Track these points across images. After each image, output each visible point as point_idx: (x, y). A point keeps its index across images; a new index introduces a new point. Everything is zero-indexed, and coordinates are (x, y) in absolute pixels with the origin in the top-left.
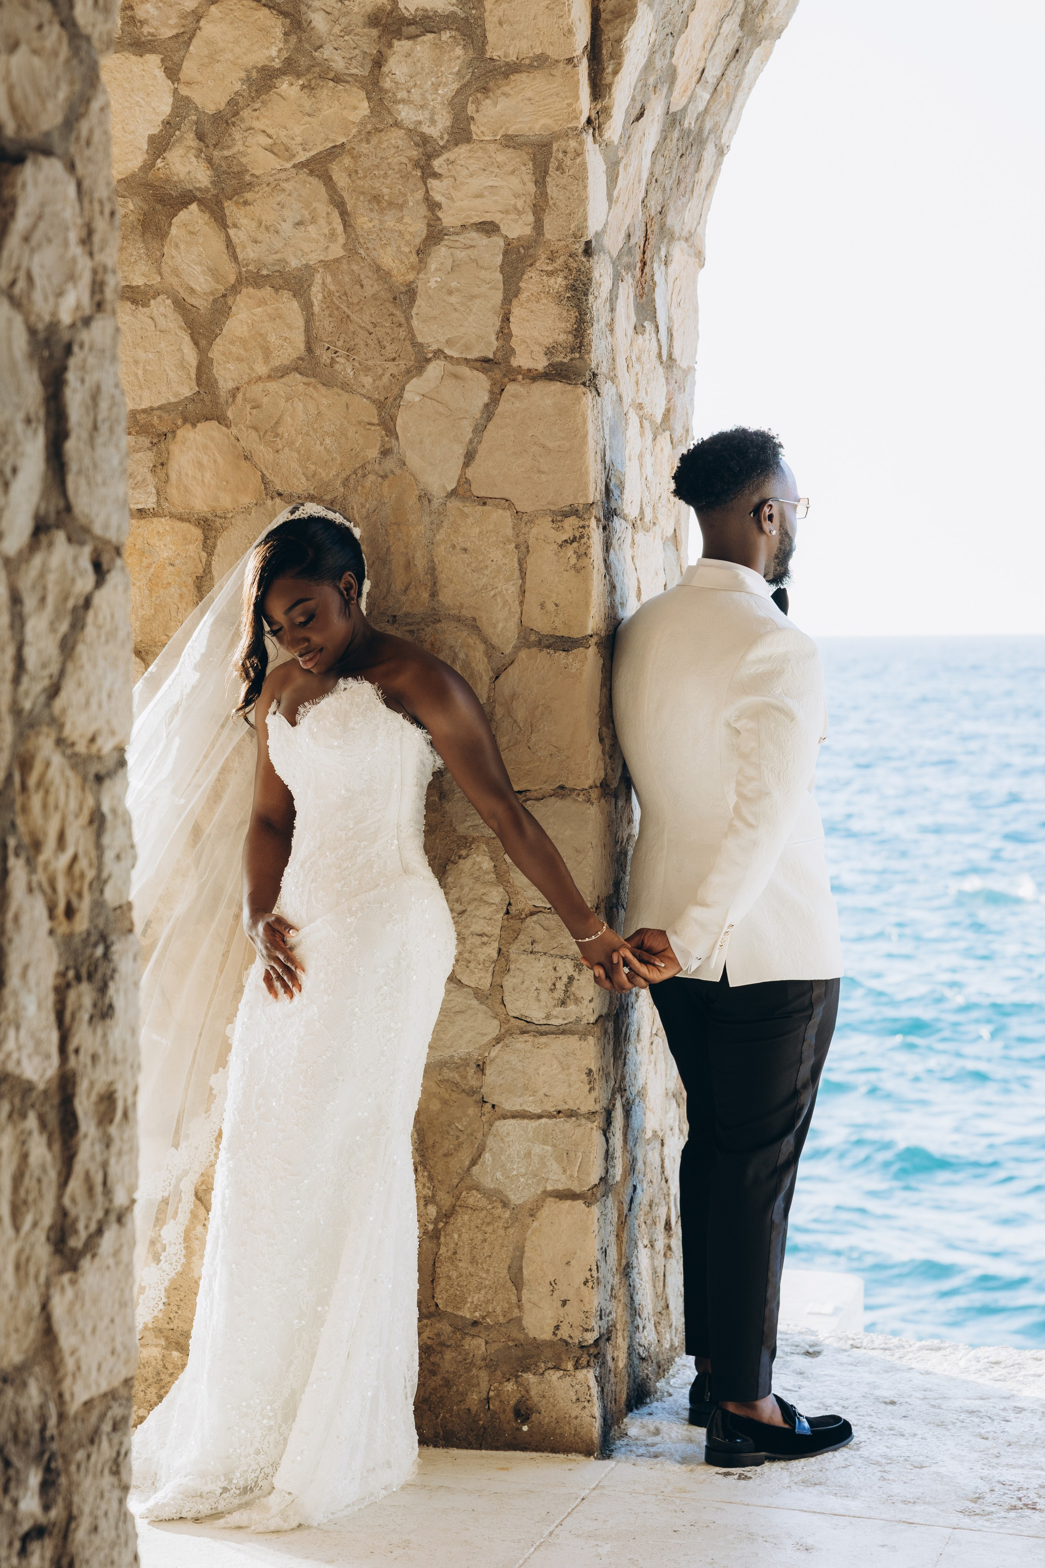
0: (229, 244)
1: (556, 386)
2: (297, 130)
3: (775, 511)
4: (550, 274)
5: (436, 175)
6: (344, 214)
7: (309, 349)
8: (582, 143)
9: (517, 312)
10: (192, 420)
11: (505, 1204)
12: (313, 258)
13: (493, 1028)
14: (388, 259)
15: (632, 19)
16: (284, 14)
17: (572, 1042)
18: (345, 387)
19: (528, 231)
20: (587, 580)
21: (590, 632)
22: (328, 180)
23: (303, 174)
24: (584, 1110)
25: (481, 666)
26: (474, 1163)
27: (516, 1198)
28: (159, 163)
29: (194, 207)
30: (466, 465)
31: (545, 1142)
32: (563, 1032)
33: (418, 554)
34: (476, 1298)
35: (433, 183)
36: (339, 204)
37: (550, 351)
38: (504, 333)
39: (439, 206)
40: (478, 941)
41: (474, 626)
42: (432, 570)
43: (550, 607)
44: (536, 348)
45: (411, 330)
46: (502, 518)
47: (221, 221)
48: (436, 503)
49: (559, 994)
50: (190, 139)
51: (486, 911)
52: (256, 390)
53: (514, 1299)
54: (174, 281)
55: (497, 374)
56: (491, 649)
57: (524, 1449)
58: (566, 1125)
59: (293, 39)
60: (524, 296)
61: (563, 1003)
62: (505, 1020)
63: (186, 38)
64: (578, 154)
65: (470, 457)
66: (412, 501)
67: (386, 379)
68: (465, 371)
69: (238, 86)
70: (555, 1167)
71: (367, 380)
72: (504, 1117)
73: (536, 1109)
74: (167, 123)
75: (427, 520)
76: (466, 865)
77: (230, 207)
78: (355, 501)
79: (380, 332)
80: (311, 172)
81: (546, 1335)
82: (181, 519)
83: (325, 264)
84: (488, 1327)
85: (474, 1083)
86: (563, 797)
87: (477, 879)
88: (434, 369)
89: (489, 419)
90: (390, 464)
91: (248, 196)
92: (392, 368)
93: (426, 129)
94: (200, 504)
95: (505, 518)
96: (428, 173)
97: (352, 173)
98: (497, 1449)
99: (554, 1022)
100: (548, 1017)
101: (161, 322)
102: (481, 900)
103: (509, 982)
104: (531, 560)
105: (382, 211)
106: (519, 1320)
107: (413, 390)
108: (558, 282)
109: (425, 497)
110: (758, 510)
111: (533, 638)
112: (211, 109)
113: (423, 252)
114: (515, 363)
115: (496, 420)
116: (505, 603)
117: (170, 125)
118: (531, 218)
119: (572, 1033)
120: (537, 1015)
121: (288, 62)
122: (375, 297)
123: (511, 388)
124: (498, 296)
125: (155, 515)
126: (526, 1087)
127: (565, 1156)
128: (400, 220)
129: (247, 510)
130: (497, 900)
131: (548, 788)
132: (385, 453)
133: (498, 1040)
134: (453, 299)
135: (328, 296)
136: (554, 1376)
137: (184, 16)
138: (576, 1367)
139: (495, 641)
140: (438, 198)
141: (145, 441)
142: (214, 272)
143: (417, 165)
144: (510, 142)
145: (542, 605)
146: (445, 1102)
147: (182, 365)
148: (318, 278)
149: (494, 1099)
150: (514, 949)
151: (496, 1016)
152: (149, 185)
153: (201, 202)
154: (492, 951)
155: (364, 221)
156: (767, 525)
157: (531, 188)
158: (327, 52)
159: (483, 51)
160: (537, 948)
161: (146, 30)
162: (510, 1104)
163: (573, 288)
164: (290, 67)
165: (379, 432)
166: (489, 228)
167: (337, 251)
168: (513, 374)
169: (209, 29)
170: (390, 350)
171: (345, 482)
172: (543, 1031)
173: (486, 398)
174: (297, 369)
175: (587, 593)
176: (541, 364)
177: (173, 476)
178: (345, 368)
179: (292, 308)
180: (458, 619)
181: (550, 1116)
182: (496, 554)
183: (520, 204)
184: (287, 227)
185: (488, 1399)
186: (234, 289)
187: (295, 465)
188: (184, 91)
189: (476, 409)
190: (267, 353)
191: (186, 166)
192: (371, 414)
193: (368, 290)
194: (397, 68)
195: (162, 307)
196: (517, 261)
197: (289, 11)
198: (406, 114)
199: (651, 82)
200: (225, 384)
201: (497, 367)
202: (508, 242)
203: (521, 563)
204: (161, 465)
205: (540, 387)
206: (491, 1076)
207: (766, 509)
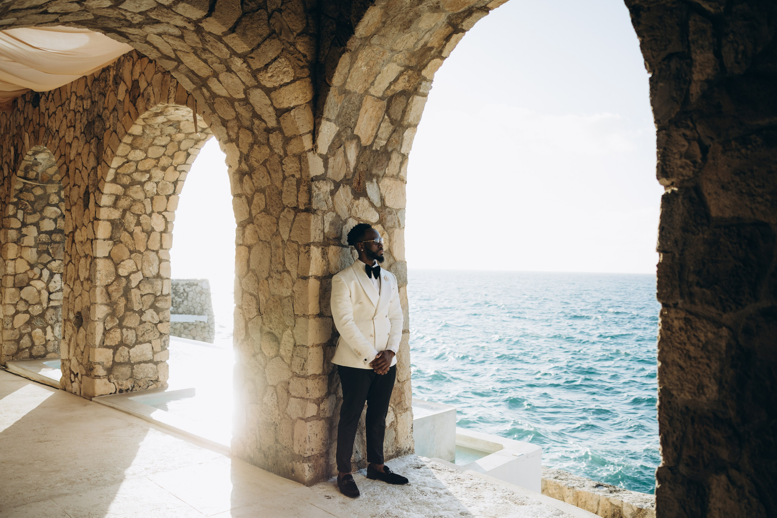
0: (253, 183)
1: (306, 213)
2: (259, 156)
4: (304, 186)
5: (284, 164)
6: (270, 174)
7: (266, 206)
8: (308, 154)
9: (299, 196)
10: (249, 223)
11: (291, 419)
12: (266, 185)
13: (291, 374)
14: (277, 184)
15: (321, 124)
16: (251, 131)
17: (304, 380)
18: (271, 215)
19: (300, 176)
20: (310, 262)
22: (266, 167)
24: (305, 397)
25: (291, 283)
26: (287, 407)
27: (293, 418)
28: (240, 166)
30: (290, 233)
31: (298, 404)
32: (303, 377)
33: (281, 255)
34: (285, 441)
35: (283, 166)
36: (269, 173)
38: (297, 201)
39: (284, 171)
40: (288, 352)
41: (290, 273)
43: (303, 269)
44: (303, 204)
45: (282, 201)
46: (296, 246)
47: (251, 178)
48: (285, 242)
49: (301, 367)
50: (244, 161)
51: (290, 344)
52: (258, 216)
53: (292, 443)
54: (245, 192)
55: (296, 211)
56: (293, 279)
57: (293, 480)
58: (302, 401)
59: (253, 136)
60: (300, 192)
61: (302, 370)
62: (293, 373)
63: (238, 138)
64: (306, 157)
65: (290, 231)
66: (280, 242)
67: (278, 213)
68: (291, 210)
69: (248, 148)
70: (300, 411)
71: (275, 213)
72: (291, 397)
73: (297, 396)
74: (240, 157)
75: (283, 246)
76: (286, 332)
77: (252, 175)
78: (272, 241)
79: (277, 201)
80: (263, 166)
81: (297, 453)
82: (246, 246)
83: (268, 186)
84: (288, 449)
85: (287, 387)
86: (304, 317)
87: (288, 336)
88: (286, 210)
89: (294, 222)
90: (278, 233)
91: (254, 172)
92: (279, 210)
93: (280, 154)
94: (249, 243)
96: (282, 164)
97: (269, 165)
98: (288, 479)
99: (301, 374)
101: (244, 201)
102: (289, 342)
103: (293, 363)
104: (300, 256)
105: (275, 173)
106: (293, 448)
107: (282, 215)
108: (306, 188)
109: (283, 241)
111: (300, 276)
112: (245, 153)
113: (283, 182)
114: (299, 208)
116: (295, 267)
118: (300, 173)
120: (297, 372)
121: (254, 141)
123: (298, 214)
124: (296, 192)
125: (242, 245)
126: (296, 390)
127: (302, 409)
128: (278, 175)
129: (256, 244)
131: (301, 314)
132: (277, 230)
133: (291, 378)
134: (288, 193)
135: (269, 194)
136: (298, 463)
137: (236, 133)
138: (303, 462)
139: (293, 277)
140: (284, 169)
141: (242, 228)
142: (251, 190)
143: (280, 162)
144: (294, 155)
145: (301, 268)
146: (282, 391)
147: (247, 211)
148: (267, 190)
150: (294, 355)
151: (291, 371)
152: (240, 171)
153: (248, 174)
154: (290, 355)
155: (273, 175)
157: (299, 166)
158: (259, 138)
159: (284, 135)
160: (298, 355)
161: (232, 137)
162: (293, 394)
163: (308, 189)
164: (255, 143)
165: (276, 225)
166: (293, 176)
167: (269, 183)
168: (299, 211)
169: (241, 136)
170: (278, 206)
171: (271, 237)
172: (299, 376)
173: (294, 217)
174: (264, 211)
175: (310, 265)
176: (304, 208)
177: (245, 236)
178: (271, 210)
179: (263, 197)
180: (288, 271)
181: (300, 398)
182: (294, 255)
183: (298, 170)
184: (261, 178)
185: (287, 466)
186: (254, 193)
187: (263, 233)
188: (241, 150)
189: (292, 220)
190: (259, 207)
191: (245, 167)
192: (275, 220)
193: (275, 192)
194: (272, 140)
195: (244, 198)
196: (299, 182)
197: (251, 129)
198: (276, 151)
199: (343, 139)
200: (254, 215)
201: (296, 209)
202: (297, 179)
203: (298, 257)
204: (244, 234)
205: (302, 213)
206: (290, 386)
207: (360, 244)
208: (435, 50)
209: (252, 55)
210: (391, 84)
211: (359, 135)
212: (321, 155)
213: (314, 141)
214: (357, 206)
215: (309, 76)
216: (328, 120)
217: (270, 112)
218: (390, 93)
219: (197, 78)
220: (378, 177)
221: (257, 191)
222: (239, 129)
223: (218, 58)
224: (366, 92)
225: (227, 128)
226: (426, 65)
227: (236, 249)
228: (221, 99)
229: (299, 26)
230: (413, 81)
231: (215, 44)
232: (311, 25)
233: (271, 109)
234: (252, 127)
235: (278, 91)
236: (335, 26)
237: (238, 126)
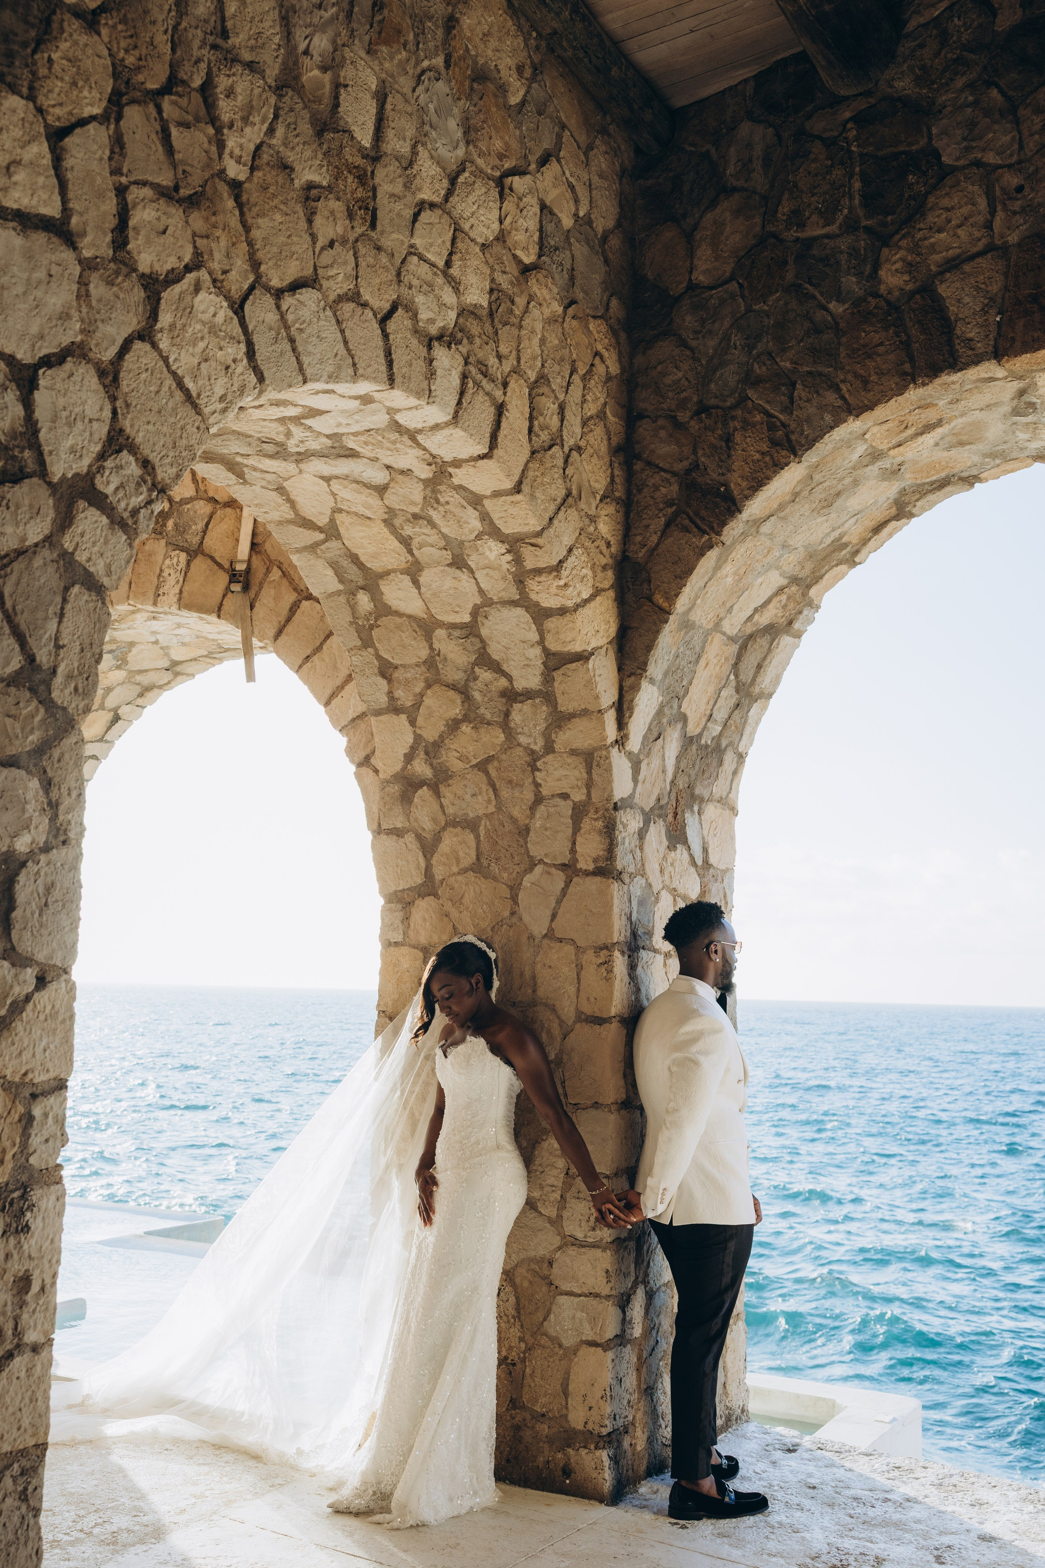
0: (442, 806)
1: (599, 879)
2: (471, 749)
3: (719, 948)
4: (596, 820)
5: (539, 770)
6: (495, 790)
7: (478, 859)
8: (609, 753)
9: (579, 839)
10: (422, 896)
11: (560, 1346)
12: (481, 813)
13: (557, 1241)
14: (516, 813)
15: (639, 690)
16: (462, 693)
17: (598, 1253)
18: (495, 879)
19: (584, 797)
20: (612, 986)
21: (616, 1013)
22: (487, 774)
23: (476, 771)
24: (604, 1293)
25: (556, 1031)
26: (545, 1319)
27: (566, 1343)
28: (409, 767)
29: (425, 788)
30: (552, 920)
31: (582, 1311)
32: (594, 1247)
33: (527, 969)
34: (543, 1400)
35: (537, 774)
36: (493, 785)
37: (595, 860)
38: (573, 851)
39: (540, 785)
40: (550, 1189)
41: (553, 1009)
42: (534, 978)
43: (592, 1000)
44: (589, 859)
45: (527, 849)
46: (569, 949)
47: (438, 795)
48: (537, 941)
50: (422, 755)
51: (555, 1172)
52: (452, 879)
53: (564, 1403)
54: (415, 824)
55: (570, 872)
56: (562, 1022)
57: (567, 1494)
58: (593, 1302)
59: (466, 705)
60: (582, 831)
61: (594, 1229)
62: (564, 1237)
63: (417, 706)
64: (607, 758)
65: (554, 916)
66: (524, 939)
67: (514, 874)
68: (554, 870)
69: (443, 728)
70: (587, 1326)
71: (505, 875)
72: (561, 1294)
73: (577, 1291)
74: (412, 747)
75: (532, 950)
76: (545, 1145)
77: (442, 788)
78: (497, 939)
79: (511, 850)
80: (479, 770)
81: (580, 1427)
82: (414, 947)
83: (486, 815)
84: (550, 1419)
85: (546, 1272)
86: (597, 1108)
87: (551, 1153)
88: (538, 869)
89: (564, 896)
90: (514, 920)
91: (450, 782)
92: (518, 869)
93: (532, 747)
94: (423, 940)
95: (571, 950)
96: (534, 769)
97: (498, 769)
98: (552, 1492)
99: (589, 1240)
100: (586, 1236)
101: (409, 845)
102: (552, 1166)
103: (566, 1214)
104: (583, 973)
105: (512, 788)
106: (566, 1416)
107: (527, 881)
108: (600, 824)
109: (531, 937)
110: (708, 947)
111: (583, 1017)
112: (431, 740)
113: (533, 808)
114: (579, 866)
115: (568, 897)
116: (570, 997)
117: (414, 749)
118: (585, 791)
119: (599, 1247)
120: (580, 1235)
121: (465, 715)
122: (510, 832)
123: (575, 879)
124: (570, 831)
125: (402, 945)
126: (574, 1277)
127: (593, 1321)
128: (521, 793)
130: (561, 1166)
131: (589, 1103)
132: (513, 913)
133: (560, 1248)
134: (548, 833)
135: (487, 831)
136: (583, 1452)
137: (415, 695)
138: (596, 1448)
139: (563, 1017)
140: (539, 781)
141: (399, 906)
142: (434, 820)
143: (529, 765)
144: (573, 752)
145: (588, 999)
146: (531, 1282)
147: (418, 867)
148: (483, 822)
149: (557, 1283)
150: (568, 1195)
151: (559, 1234)
152: (405, 778)
153: (429, 785)
154: (557, 1195)
155: (505, 793)
156: (713, 956)
157: (585, 776)
158: (482, 710)
159: (557, 708)
160: (581, 1195)
161: (399, 703)
162: (565, 1286)
163: (607, 827)
164: (466, 718)
165: (510, 902)
166: (565, 796)
167: (492, 809)
168: (578, 872)
169: (428, 701)
170: (517, 859)
171: (493, 929)
172: (582, 1245)
173: (563, 885)
174: (472, 869)
175: (612, 993)
176: (591, 867)
177: (412, 925)
178: (495, 869)
179: (470, 838)
180: (546, 1005)
181: (586, 1296)
182: (565, 970)
183: (580, 784)
184: (468, 797)
185: (548, 1462)
186: (444, 829)
187: (468, 920)
188: (418, 732)
189: (558, 892)
190: (458, 859)
191: (421, 768)
192: (506, 893)
193: (507, 829)
194: (516, 717)
195: (410, 838)
196: (579, 813)
197: (463, 691)
198: (523, 739)
199: (665, 720)
200: (438, 877)
201: (570, 869)
202: (575, 803)
203: (578, 975)
204: (407, 919)
205: (589, 879)
206: (556, 1269)
207: (713, 947)
208: (848, 549)
209: (539, 541)
210: (756, 610)
211: (688, 714)
212: (629, 754)
213: (621, 724)
214: (672, 864)
215: (612, 586)
216: (652, 681)
217: (532, 656)
218: (749, 630)
219: (358, 572)
220: (702, 800)
221: (453, 823)
222: (429, 686)
223: (445, 536)
224: (717, 626)
225: (390, 680)
226: (821, 577)
227: (382, 955)
228: (398, 620)
229: (600, 483)
230: (791, 606)
231: (457, 511)
232: (617, 480)
233: (538, 651)
234: (466, 686)
235: (568, 617)
236: (675, 488)
237: (426, 680)
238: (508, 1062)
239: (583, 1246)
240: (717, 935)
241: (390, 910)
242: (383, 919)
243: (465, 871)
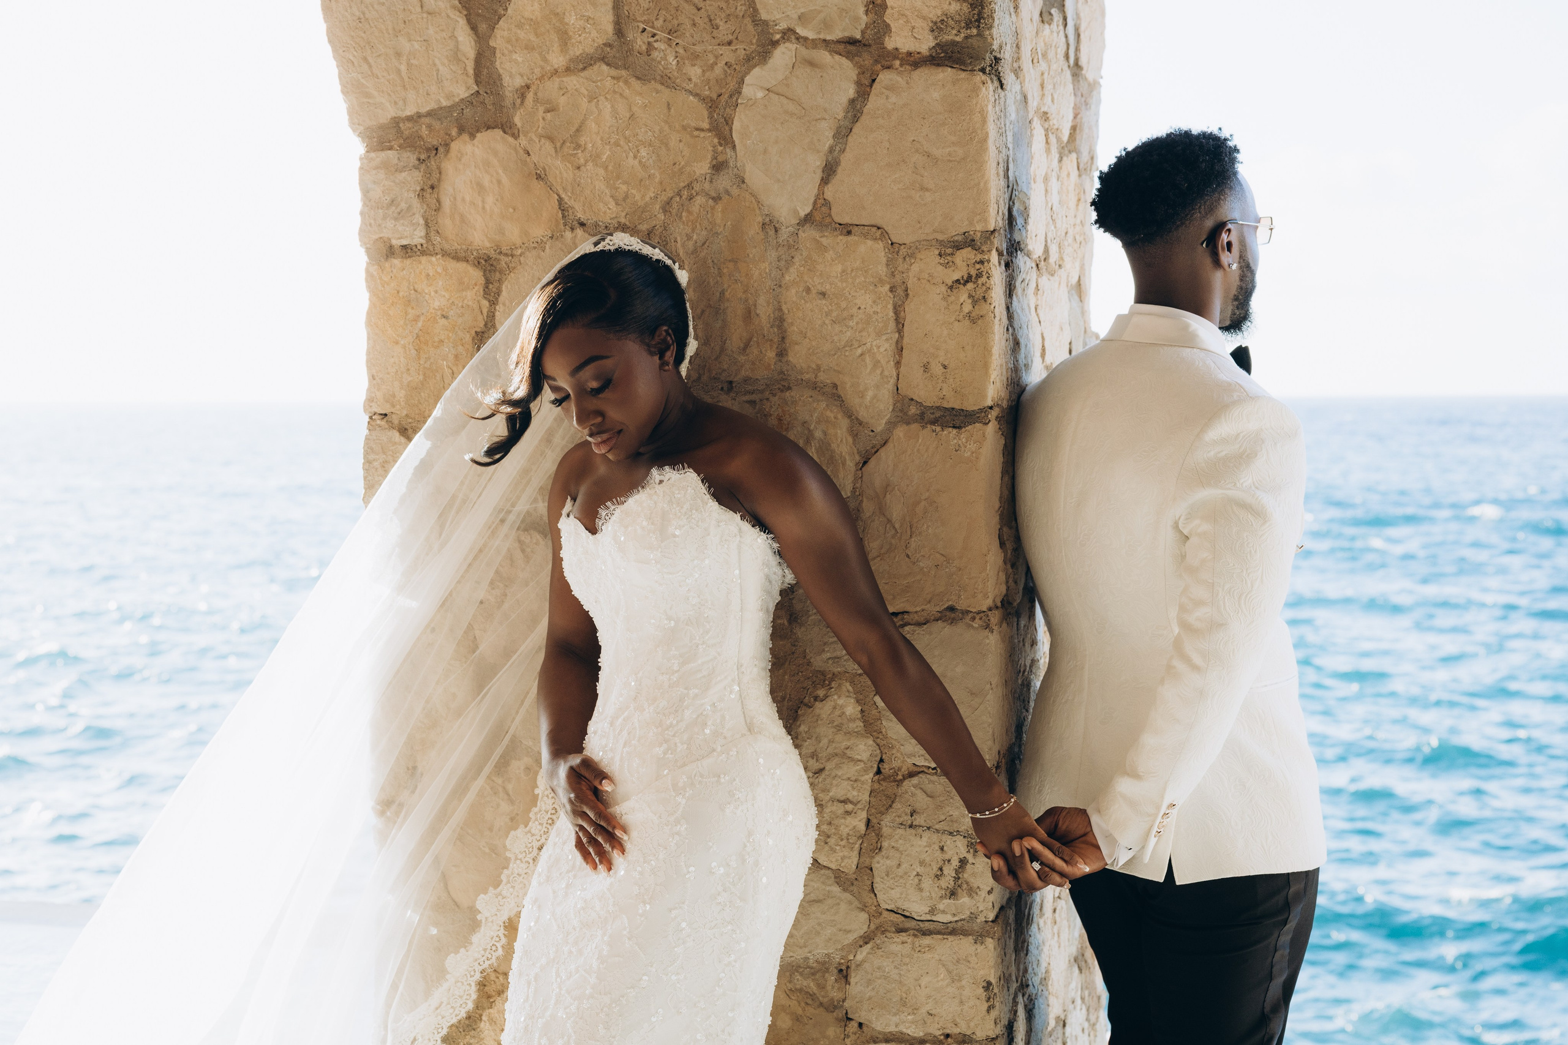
1: (946, 74)
3: (1235, 238)
7: (619, 32)
10: (470, 129)
13: (859, 923)
17: (965, 945)
18: (667, 81)
20: (985, 334)
21: (989, 403)
24: (981, 1036)
25: (844, 446)
30: (825, 181)
32: (953, 932)
33: (762, 301)
37: (937, 27)
38: (876, 4)
40: (840, 809)
41: (835, 395)
42: (780, 321)
43: (936, 369)
44: (919, 24)
45: (752, 4)
46: (872, 251)
48: (784, 233)
49: (947, 881)
51: (851, 770)
52: (551, 87)
55: (867, 60)
56: (857, 425)
61: (953, 894)
62: (876, 913)
65: (829, 171)
66: (753, 230)
67: (718, 70)
68: (824, 56)
71: (695, 72)
72: (875, 1040)
73: (916, 1033)
75: (772, 255)
76: (824, 709)
78: (679, 231)
79: (712, 6)
82: (456, 257)
85: (835, 994)
86: (953, 621)
87: (839, 728)
88: (783, 55)
89: (855, 119)
90: (724, 181)
92: (727, 54)
94: (480, 239)
95: (876, 251)
99: (941, 918)
100: (932, 911)
101: (430, 1)
102: (844, 756)
103: (880, 864)
104: (910, 307)
107: (755, 84)
109: (770, 225)
110: (1212, 236)
111: (913, 410)
114: (890, 44)
115: (864, 120)
116: (876, 364)
119: (965, 933)
120: (918, 908)
123: (884, 77)
125: (424, 253)
126: (903, 1003)
129: (540, 245)
130: (865, 756)
131: (934, 609)
132: (718, 167)
133: (866, 939)
139: (863, 414)
141: (411, 157)
145: (926, 367)
146: (797, 1019)
147: (456, 56)
149: (862, 1016)
150: (887, 823)
151: (864, 908)
154: (858, 823)
156: (1225, 258)
160: (919, 820)
162: (883, 1024)
165: (709, 141)
168: (887, 59)
170: (725, 30)
171: (666, 207)
172: (927, 930)
173: (851, 92)
174: (603, 59)
175: (987, 351)
176: (925, 44)
177: (446, 203)
178: (666, 56)
180: (814, 386)
181: (936, 1041)
182: (864, 300)
187: (600, 185)
189: (838, 107)
190: (564, 38)
200: (511, 81)
201: (867, 51)
203: (897, 310)
204: (431, 188)
205: (924, 75)
206: (857, 984)
207: (1224, 237)
227: (369, 276)
238: (760, 523)
239: (926, 933)
240: (1231, 209)
241: (385, 166)
242: (366, 192)
243: (582, 64)
